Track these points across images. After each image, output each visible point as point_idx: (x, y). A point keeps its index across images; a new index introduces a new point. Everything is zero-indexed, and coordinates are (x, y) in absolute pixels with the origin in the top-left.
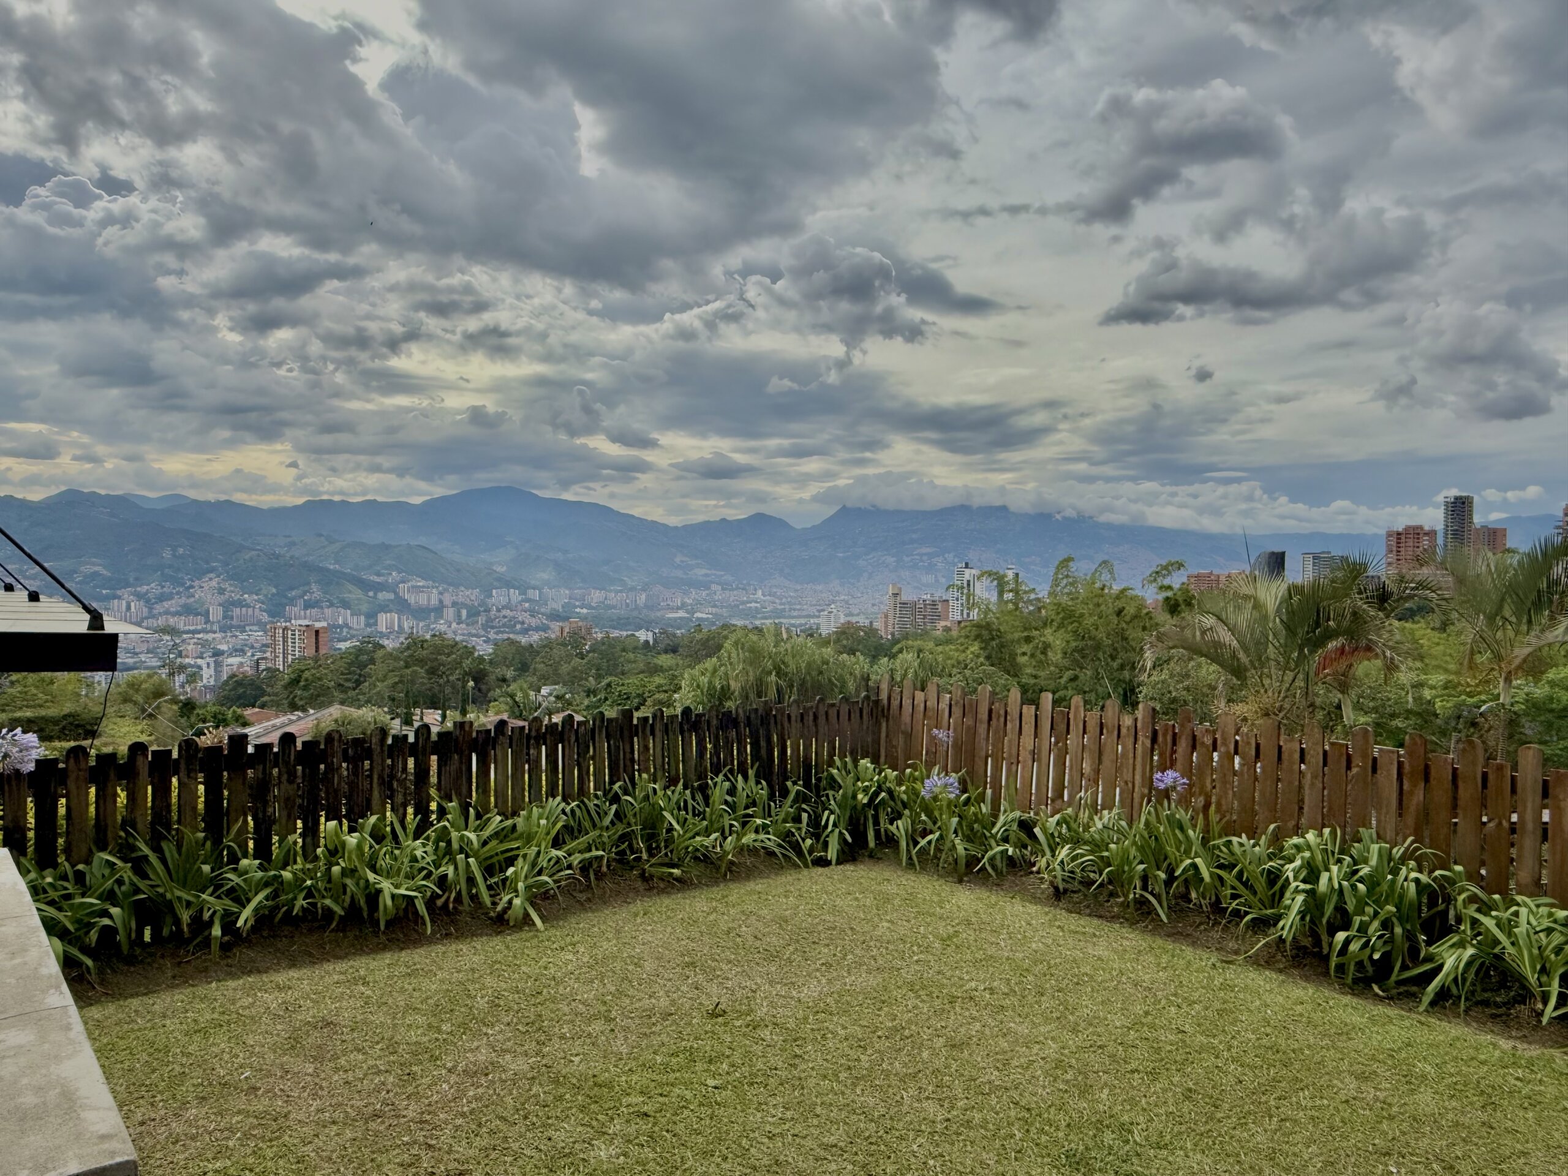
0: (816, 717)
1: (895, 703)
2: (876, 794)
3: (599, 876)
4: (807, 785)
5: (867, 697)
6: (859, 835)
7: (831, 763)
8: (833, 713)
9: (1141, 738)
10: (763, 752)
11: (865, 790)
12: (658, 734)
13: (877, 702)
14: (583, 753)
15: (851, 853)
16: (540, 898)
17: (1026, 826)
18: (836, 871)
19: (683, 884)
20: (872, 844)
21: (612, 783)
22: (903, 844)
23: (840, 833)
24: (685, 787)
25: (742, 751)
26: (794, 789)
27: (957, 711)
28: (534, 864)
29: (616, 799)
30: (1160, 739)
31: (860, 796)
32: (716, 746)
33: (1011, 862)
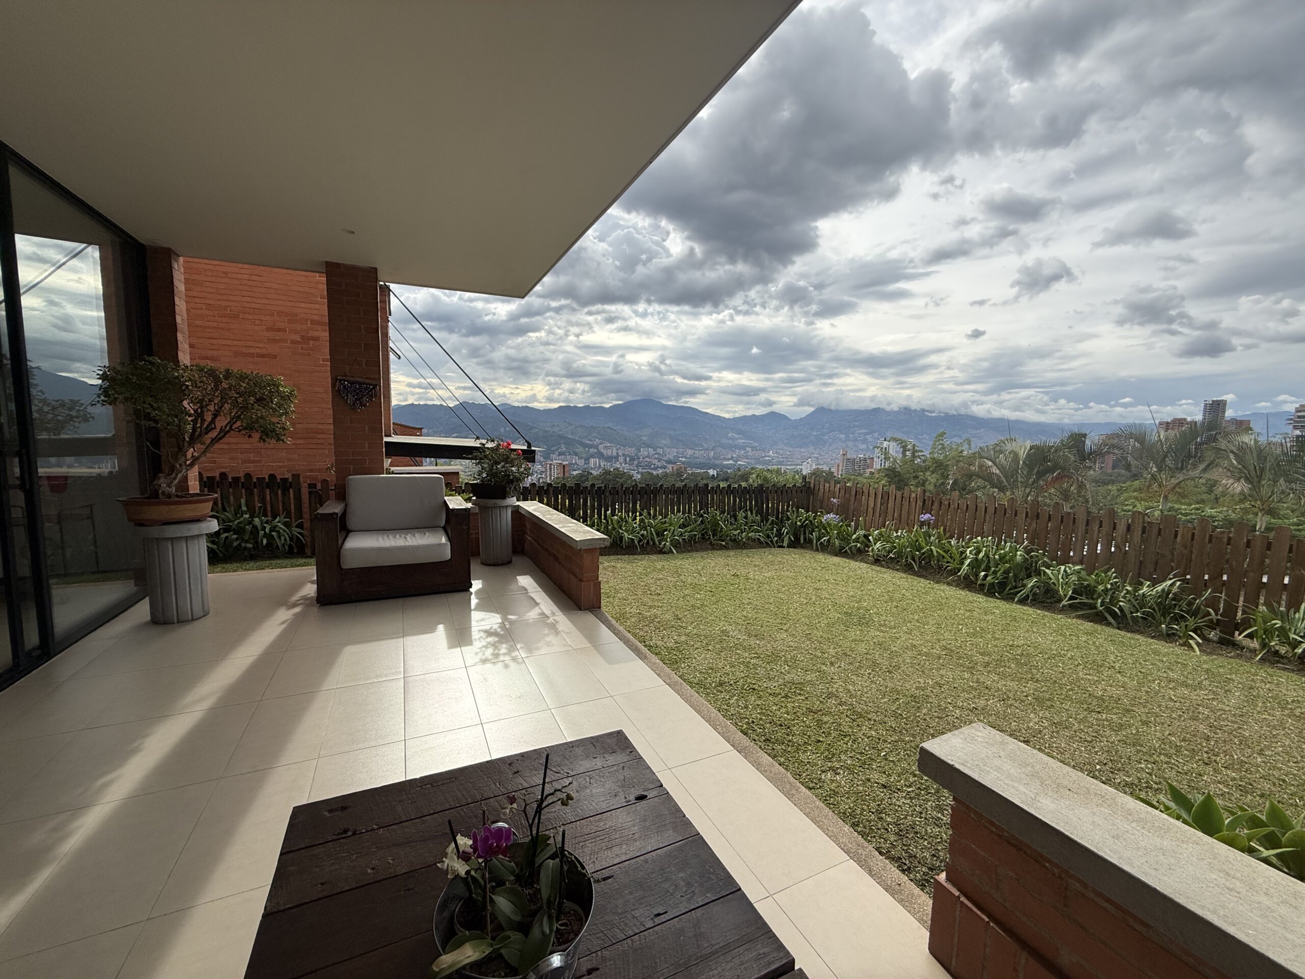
0: (782, 493)
1: (817, 488)
2: (805, 521)
3: (695, 542)
4: (777, 518)
5: (805, 486)
6: (797, 539)
7: (788, 511)
8: (789, 491)
9: (918, 502)
10: (759, 504)
11: (800, 520)
12: (718, 494)
13: (809, 488)
14: (690, 498)
15: (794, 544)
16: (676, 544)
17: (866, 537)
18: (786, 550)
19: (726, 548)
20: (802, 542)
21: (700, 510)
22: (815, 541)
23: (789, 537)
24: (728, 514)
25: (751, 503)
26: (771, 518)
27: (842, 492)
28: (673, 533)
29: (702, 516)
30: (926, 503)
31: (798, 523)
32: (740, 500)
33: (859, 550)
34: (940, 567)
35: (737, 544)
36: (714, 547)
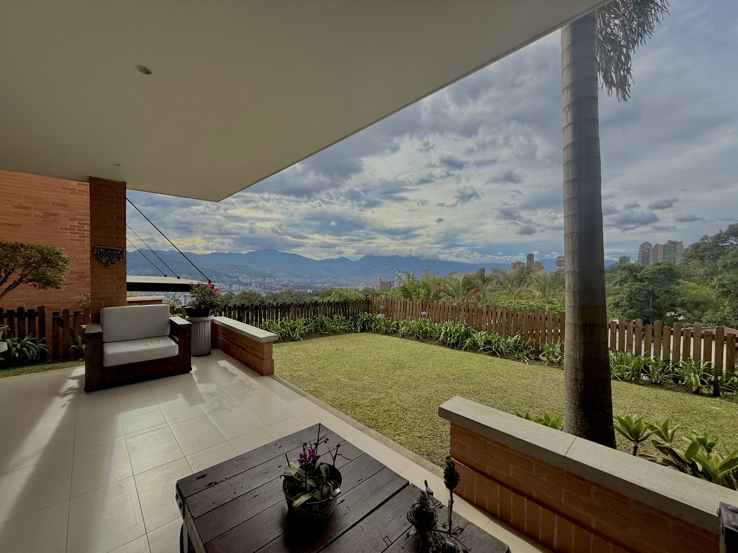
0: (355, 303)
1: (372, 300)
2: (368, 318)
3: (312, 333)
4: (354, 317)
5: (366, 299)
6: (364, 328)
7: (359, 313)
8: (359, 302)
9: (420, 306)
10: (344, 310)
11: (366, 318)
12: (323, 306)
13: (369, 300)
14: (308, 310)
15: (363, 330)
16: (302, 335)
17: (397, 324)
18: (359, 334)
19: (328, 335)
20: (367, 329)
21: (314, 315)
22: (373, 328)
23: (360, 327)
24: (328, 317)
25: (340, 310)
26: (351, 318)
27: (385, 302)
28: (300, 329)
29: (314, 318)
30: (423, 306)
31: (364, 319)
32: (335, 309)
33: (394, 331)
34: (431, 337)
35: (335, 333)
36: (321, 335)
